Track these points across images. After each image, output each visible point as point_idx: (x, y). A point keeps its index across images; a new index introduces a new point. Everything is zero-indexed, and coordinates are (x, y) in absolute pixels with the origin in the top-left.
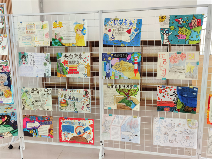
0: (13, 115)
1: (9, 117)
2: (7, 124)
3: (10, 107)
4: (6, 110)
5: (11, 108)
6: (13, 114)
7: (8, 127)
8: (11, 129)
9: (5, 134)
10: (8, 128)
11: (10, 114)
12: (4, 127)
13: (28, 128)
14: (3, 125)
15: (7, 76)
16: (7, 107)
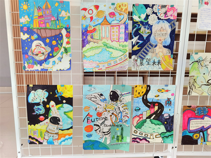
0: (167, 105)
1: (161, 107)
2: (157, 120)
3: (166, 88)
4: (158, 94)
5: (167, 91)
6: (169, 102)
7: (158, 124)
8: (162, 129)
9: (152, 137)
10: (158, 126)
11: (164, 102)
12: (152, 123)
13: (191, 129)
14: (150, 121)
15: (171, 27)
16: (161, 88)
